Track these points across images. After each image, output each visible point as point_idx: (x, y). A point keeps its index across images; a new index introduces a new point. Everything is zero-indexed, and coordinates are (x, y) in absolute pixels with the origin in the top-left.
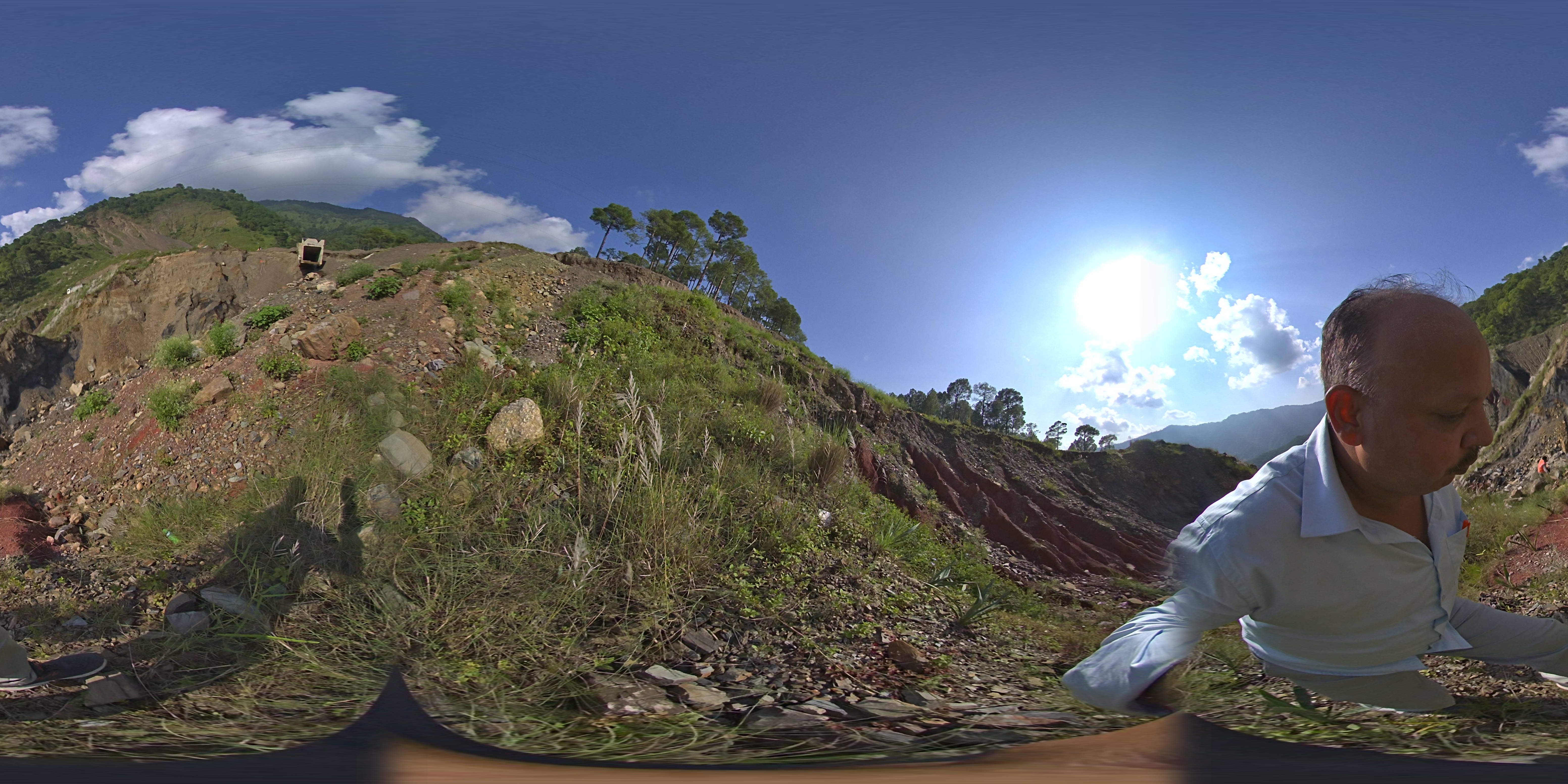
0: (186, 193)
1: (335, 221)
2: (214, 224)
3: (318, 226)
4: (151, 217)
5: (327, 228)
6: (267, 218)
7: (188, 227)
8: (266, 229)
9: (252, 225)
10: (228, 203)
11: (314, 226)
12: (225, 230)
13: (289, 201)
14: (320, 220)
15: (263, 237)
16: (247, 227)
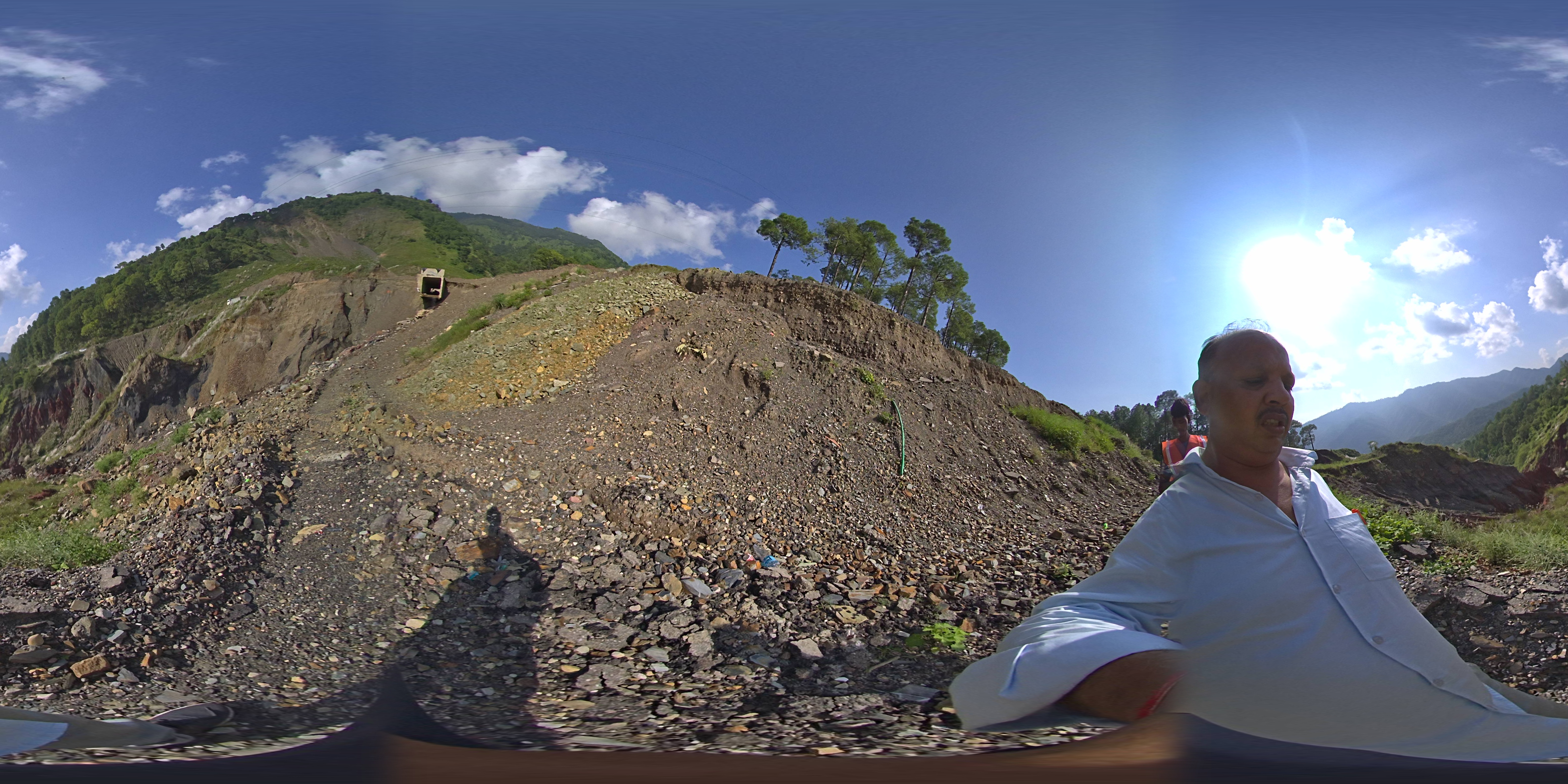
0: (381, 199)
1: (523, 239)
2: (403, 233)
3: (507, 243)
4: (343, 221)
5: (515, 245)
6: (456, 232)
7: (375, 235)
8: (452, 242)
9: (437, 238)
10: (422, 213)
11: (503, 242)
12: (412, 241)
13: (483, 216)
14: (509, 236)
15: (446, 250)
16: (433, 239)
